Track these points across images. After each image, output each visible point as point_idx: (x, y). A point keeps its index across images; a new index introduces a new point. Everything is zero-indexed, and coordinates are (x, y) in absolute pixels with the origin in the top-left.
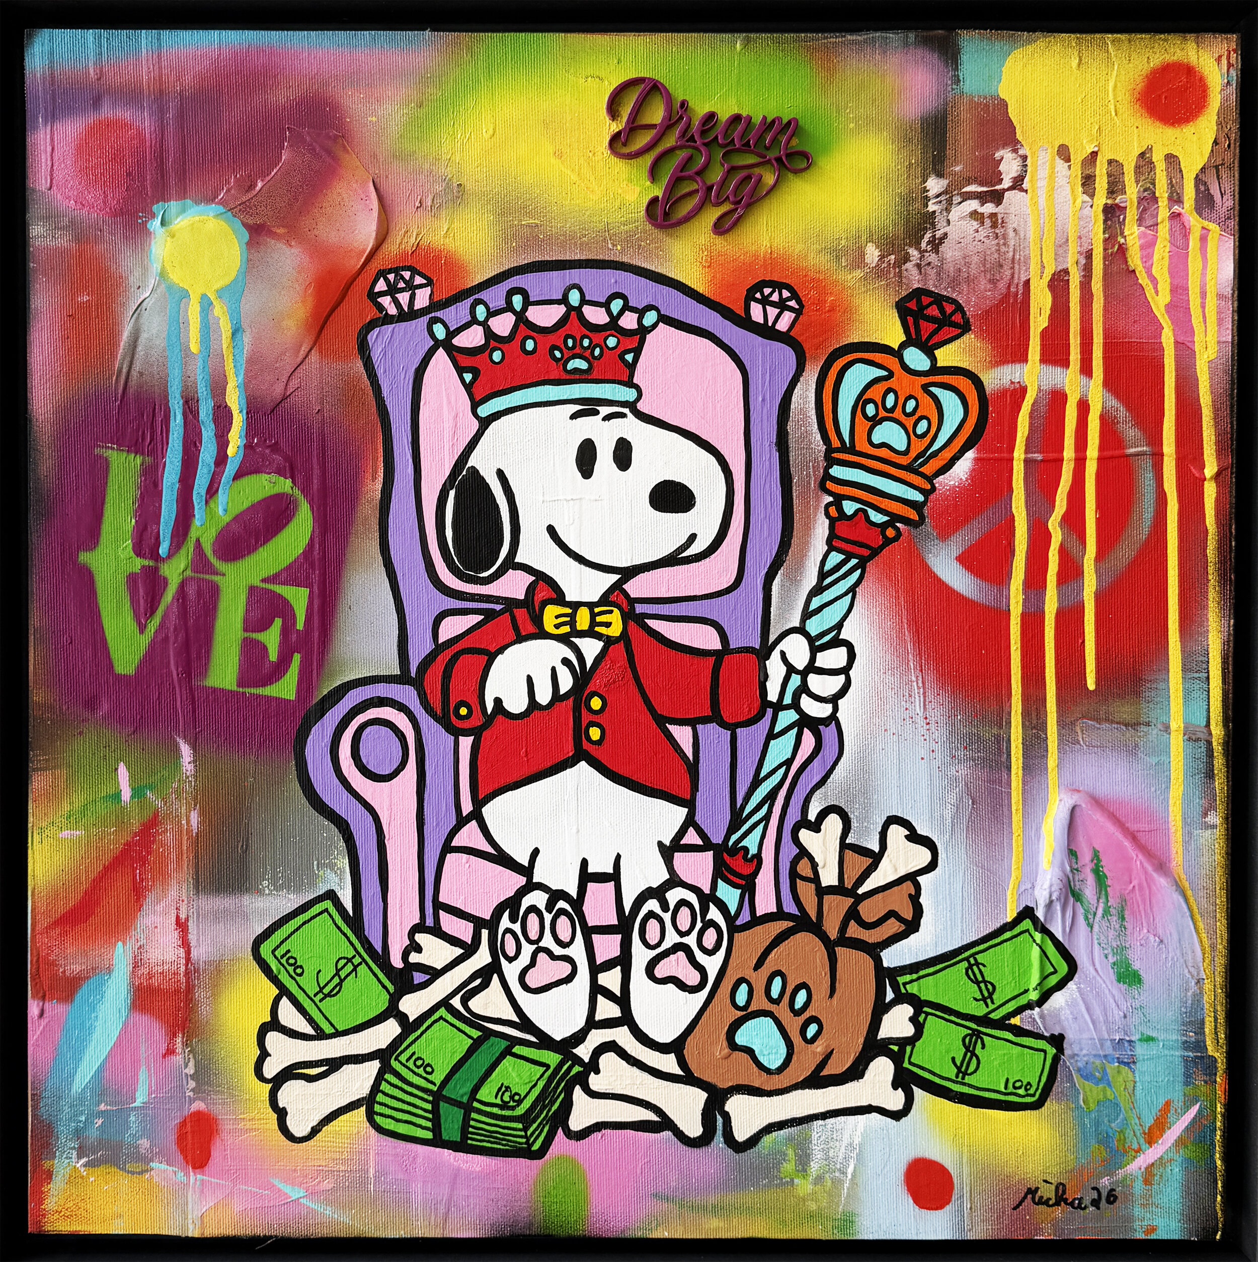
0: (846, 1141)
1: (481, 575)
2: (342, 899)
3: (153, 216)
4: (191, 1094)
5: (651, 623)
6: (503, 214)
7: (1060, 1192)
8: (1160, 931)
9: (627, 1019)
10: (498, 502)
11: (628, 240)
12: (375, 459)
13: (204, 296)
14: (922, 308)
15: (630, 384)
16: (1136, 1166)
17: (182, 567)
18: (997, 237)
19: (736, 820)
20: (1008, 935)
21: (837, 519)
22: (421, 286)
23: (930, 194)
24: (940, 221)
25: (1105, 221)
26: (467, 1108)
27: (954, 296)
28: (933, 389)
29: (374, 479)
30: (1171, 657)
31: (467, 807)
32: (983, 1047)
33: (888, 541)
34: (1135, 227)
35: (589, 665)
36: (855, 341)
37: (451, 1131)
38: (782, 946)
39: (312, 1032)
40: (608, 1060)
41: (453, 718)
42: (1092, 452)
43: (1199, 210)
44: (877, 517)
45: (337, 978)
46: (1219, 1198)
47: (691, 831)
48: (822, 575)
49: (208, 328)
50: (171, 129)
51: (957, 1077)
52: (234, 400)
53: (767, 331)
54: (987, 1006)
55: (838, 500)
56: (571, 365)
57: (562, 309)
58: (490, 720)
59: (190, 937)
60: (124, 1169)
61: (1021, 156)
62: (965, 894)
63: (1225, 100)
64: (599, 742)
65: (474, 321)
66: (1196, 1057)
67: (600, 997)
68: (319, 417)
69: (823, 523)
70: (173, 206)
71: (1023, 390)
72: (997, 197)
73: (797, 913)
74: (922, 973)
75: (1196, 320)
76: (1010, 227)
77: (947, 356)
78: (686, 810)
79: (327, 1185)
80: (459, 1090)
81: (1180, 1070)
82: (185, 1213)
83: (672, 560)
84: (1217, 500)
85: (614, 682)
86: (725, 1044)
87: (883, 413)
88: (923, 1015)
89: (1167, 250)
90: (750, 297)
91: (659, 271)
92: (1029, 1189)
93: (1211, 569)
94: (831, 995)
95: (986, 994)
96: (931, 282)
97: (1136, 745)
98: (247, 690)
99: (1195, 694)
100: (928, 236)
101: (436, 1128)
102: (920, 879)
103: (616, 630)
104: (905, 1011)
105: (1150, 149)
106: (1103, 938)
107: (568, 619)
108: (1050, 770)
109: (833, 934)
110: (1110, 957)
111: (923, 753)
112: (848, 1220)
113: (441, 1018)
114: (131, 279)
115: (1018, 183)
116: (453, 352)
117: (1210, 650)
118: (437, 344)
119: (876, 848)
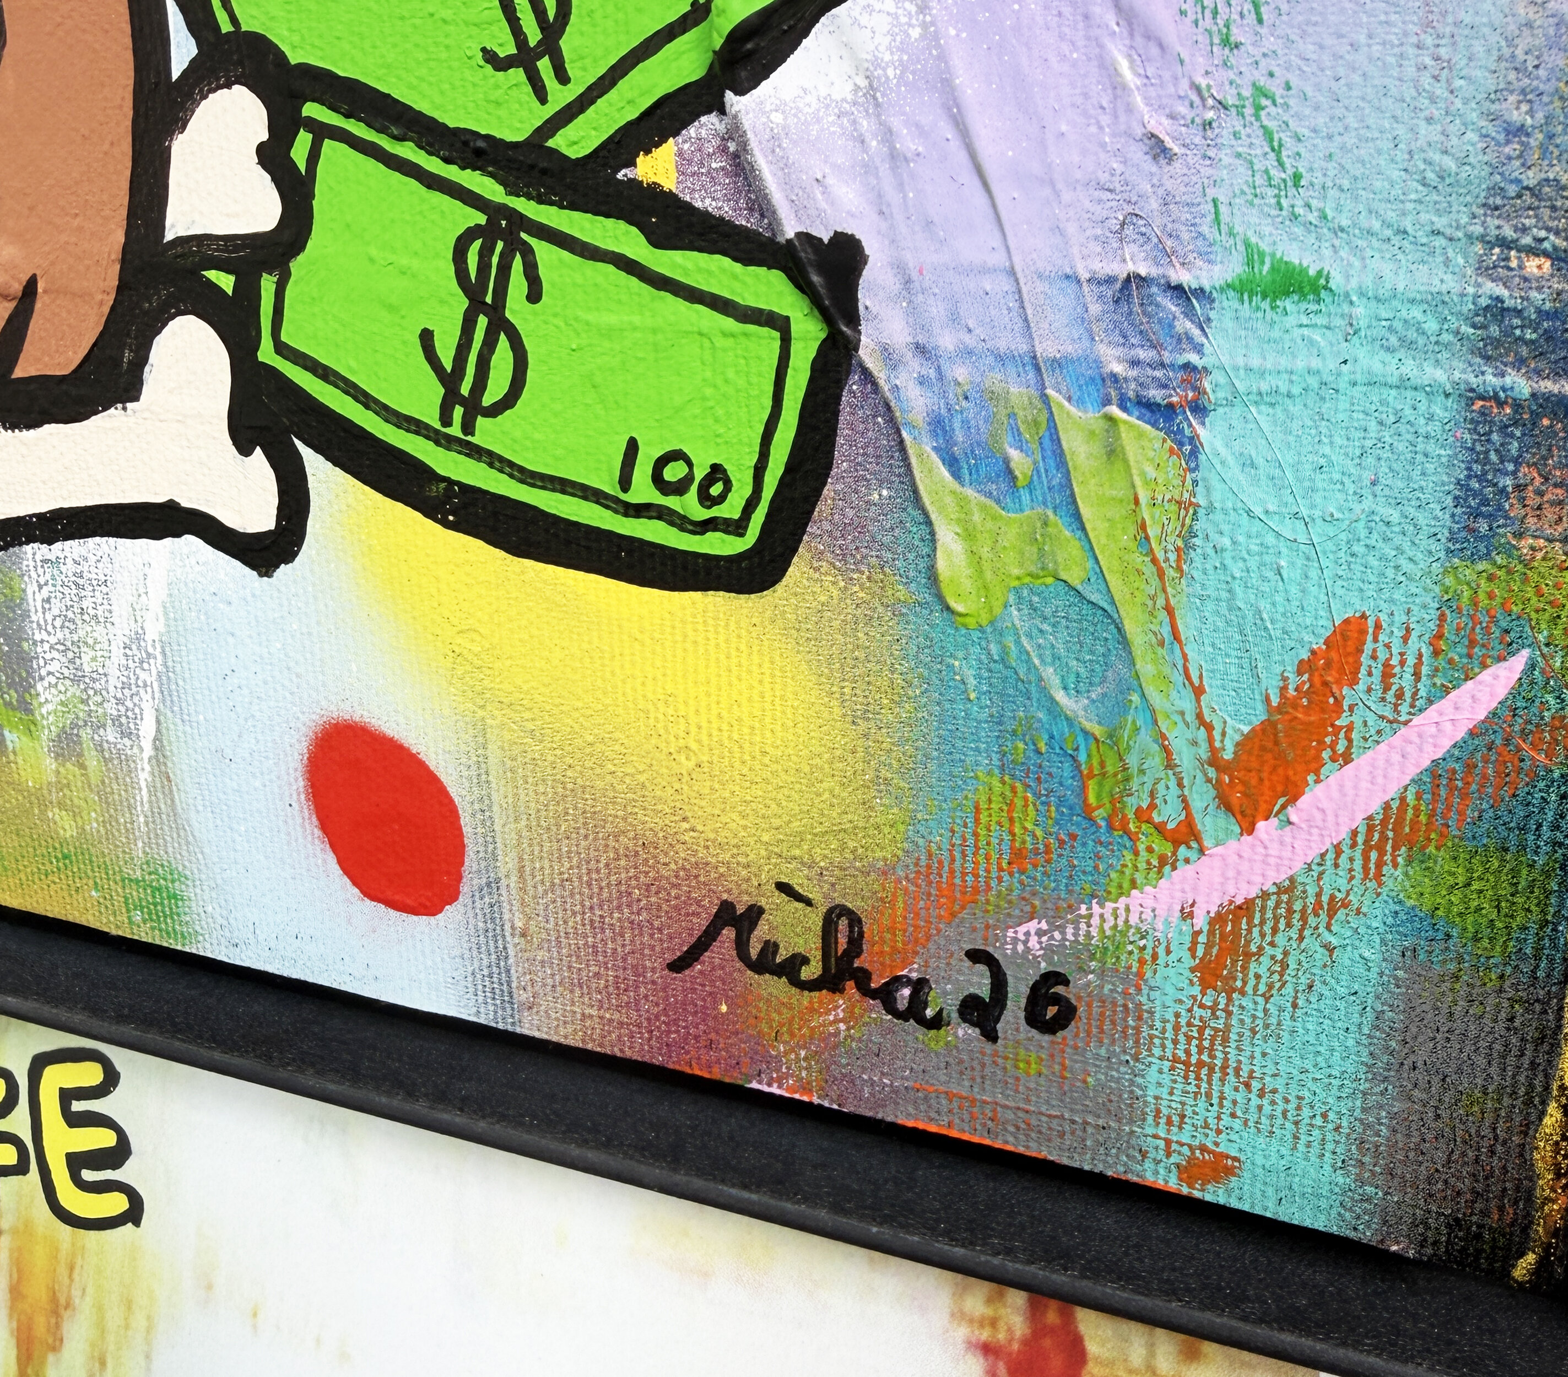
0: (123, 627)
7: (842, 940)
16: (1169, 900)
32: (534, 295)
51: (446, 419)
54: (541, 94)
81: (1441, 469)
88: (304, 140)
92: (726, 906)
95: (533, 35)
112: (165, 890)
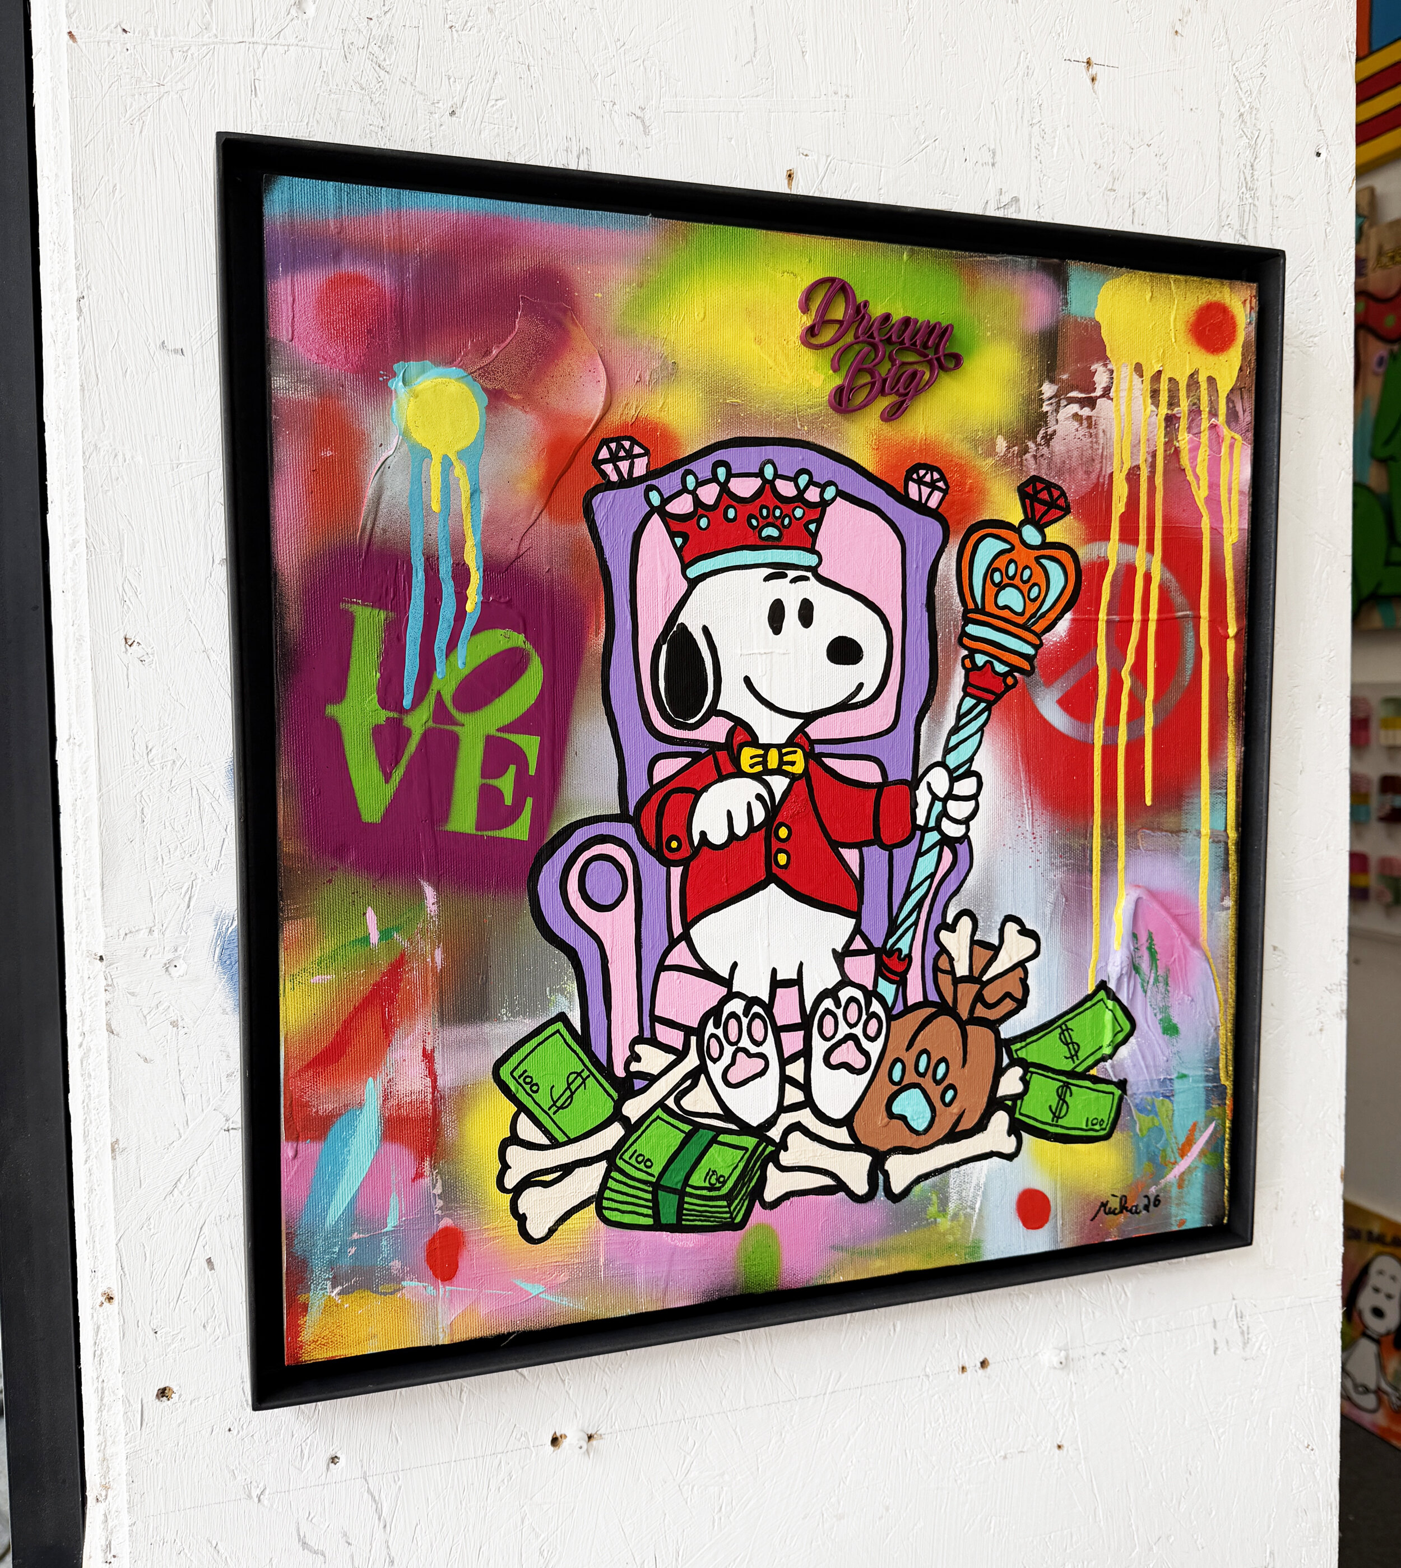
0: (974, 1182)
1: (689, 722)
2: (571, 1020)
3: (394, 375)
4: (439, 1212)
5: (828, 761)
6: (710, 392)
7: (1123, 1202)
8: (1192, 992)
9: (808, 1102)
10: (703, 655)
11: (813, 422)
12: (598, 616)
13: (445, 457)
14: (1037, 492)
15: (812, 551)
16: (1172, 1176)
17: (425, 718)
18: (1091, 436)
19: (893, 926)
20: (1088, 1004)
21: (971, 669)
22: (639, 456)
23: (1045, 397)
24: (1051, 419)
25: (1166, 427)
26: (681, 1194)
27: (1060, 483)
28: (1043, 561)
29: (597, 634)
30: (1202, 778)
31: (678, 930)
32: (1071, 1095)
33: (1008, 688)
34: (1186, 434)
35: (777, 799)
36: (987, 518)
37: (668, 1216)
38: (927, 1029)
39: (546, 1142)
40: (795, 1139)
41: (665, 850)
42: (1153, 615)
43: (1228, 423)
44: (1001, 668)
45: (568, 1091)
46: (1226, 1192)
47: (858, 937)
48: (959, 717)
49: (448, 487)
50: (410, 289)
51: (1053, 1121)
52: (472, 558)
53: (920, 507)
54: (1074, 1062)
55: (972, 652)
56: (765, 533)
57: (757, 482)
58: (697, 850)
59: (436, 1066)
60: (377, 1292)
61: (1109, 370)
62: (1059, 975)
63: (1247, 335)
64: (785, 867)
65: (685, 490)
66: (1214, 1087)
67: (787, 1086)
68: (548, 576)
69: (960, 672)
70: (413, 366)
71: (1106, 563)
72: (1091, 403)
73: (939, 1000)
74: (1029, 1040)
75: (1225, 511)
76: (1101, 428)
77: (1055, 533)
78: (854, 920)
79: (563, 1278)
80: (675, 1179)
81: (1203, 1097)
82: (435, 1323)
83: (844, 706)
84: (1236, 654)
85: (798, 813)
86: (885, 1114)
87: (1006, 581)
88: (1029, 1074)
89: (1207, 454)
90: (908, 478)
91: (838, 451)
92: (1102, 1203)
93: (1230, 708)
94: (964, 1066)
95: (1073, 1053)
96: (1043, 471)
97: (1178, 849)
98: (485, 833)
99: (1218, 806)
100: (1042, 432)
101: (656, 1215)
102: (1027, 964)
103: (798, 769)
104: (1017, 1071)
105: (1196, 372)
106: (1153, 1001)
107: (761, 759)
108: (1119, 871)
109: (965, 1015)
110: (1158, 1015)
111: (1031, 862)
112: (976, 1247)
113: (658, 1117)
114: (374, 436)
115: (1106, 393)
116: (667, 517)
117: (1229, 772)
118: (653, 510)
119: (996, 942)
